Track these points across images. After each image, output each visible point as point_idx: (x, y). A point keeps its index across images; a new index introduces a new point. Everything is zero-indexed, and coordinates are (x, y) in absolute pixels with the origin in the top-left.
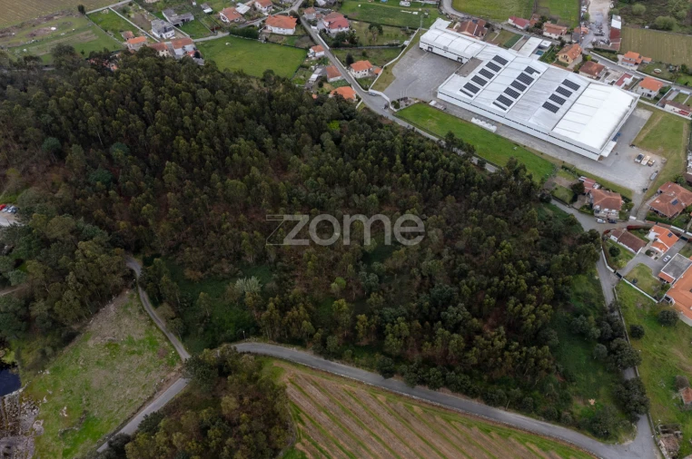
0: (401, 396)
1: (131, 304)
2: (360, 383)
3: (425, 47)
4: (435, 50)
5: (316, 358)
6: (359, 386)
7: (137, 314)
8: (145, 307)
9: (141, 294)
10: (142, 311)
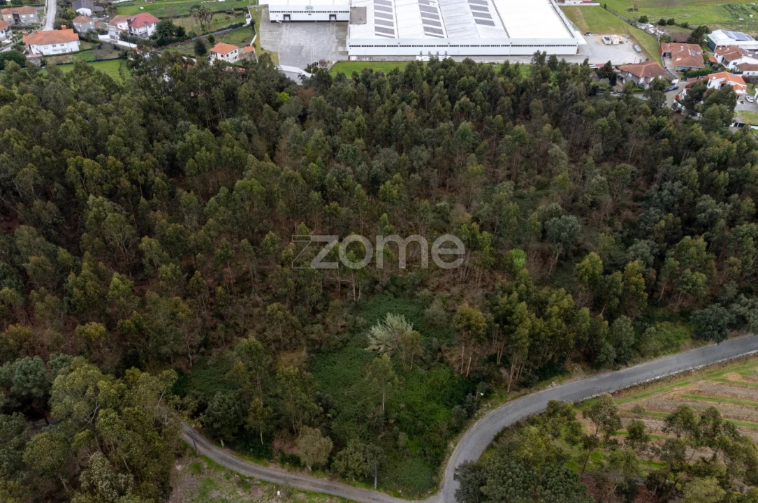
0: (747, 358)
1: (210, 482)
2: (687, 373)
3: (279, 18)
4: (294, 17)
5: (594, 379)
6: (690, 379)
7: (240, 493)
8: (243, 472)
9: (210, 455)
10: (244, 483)
